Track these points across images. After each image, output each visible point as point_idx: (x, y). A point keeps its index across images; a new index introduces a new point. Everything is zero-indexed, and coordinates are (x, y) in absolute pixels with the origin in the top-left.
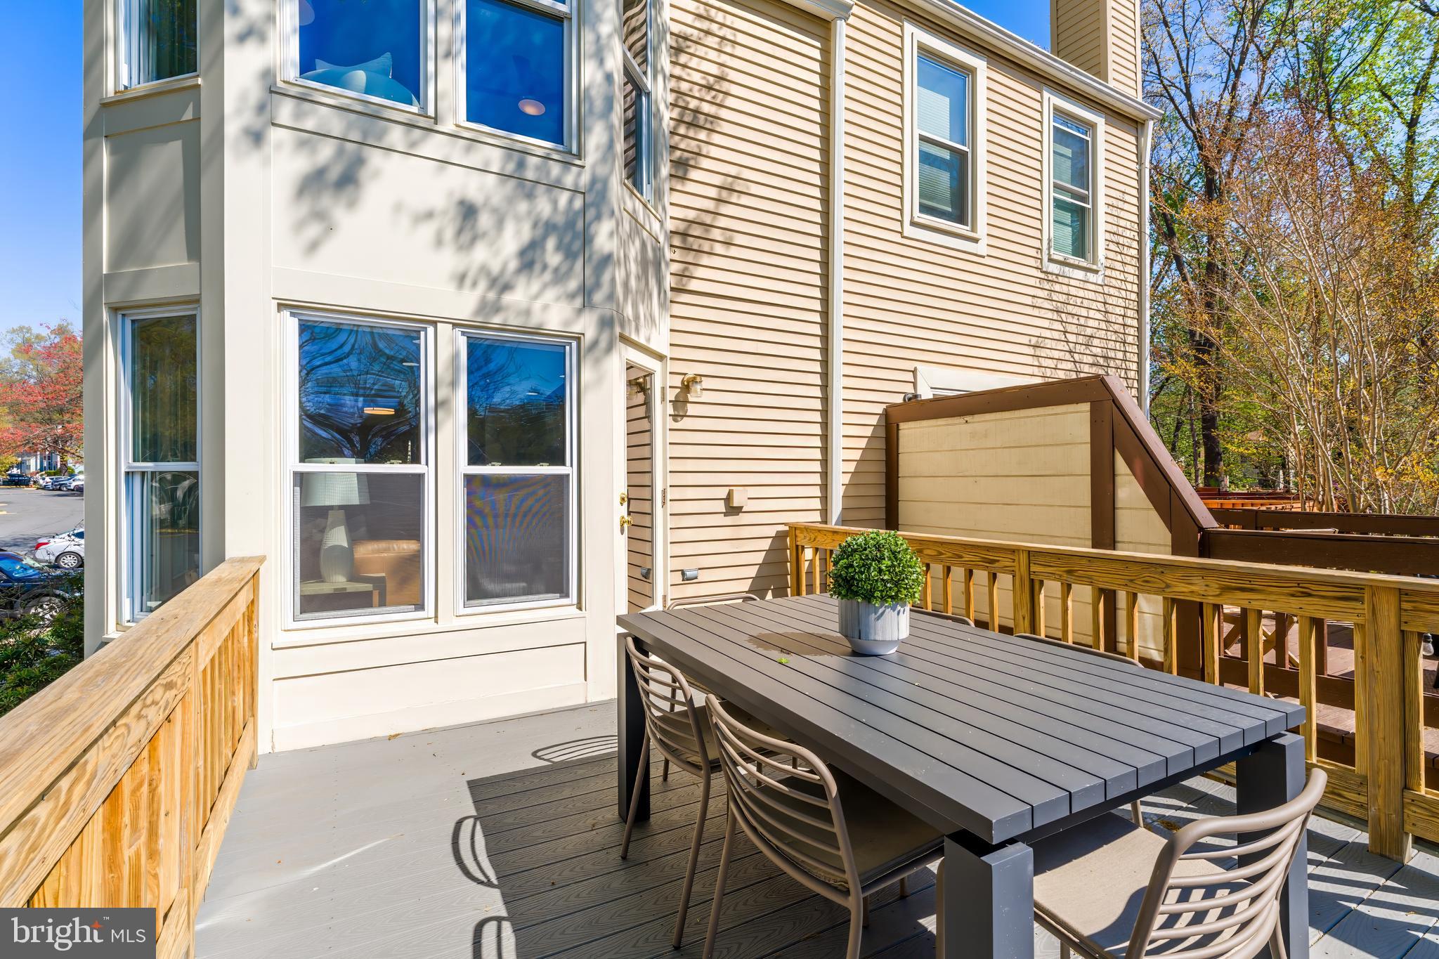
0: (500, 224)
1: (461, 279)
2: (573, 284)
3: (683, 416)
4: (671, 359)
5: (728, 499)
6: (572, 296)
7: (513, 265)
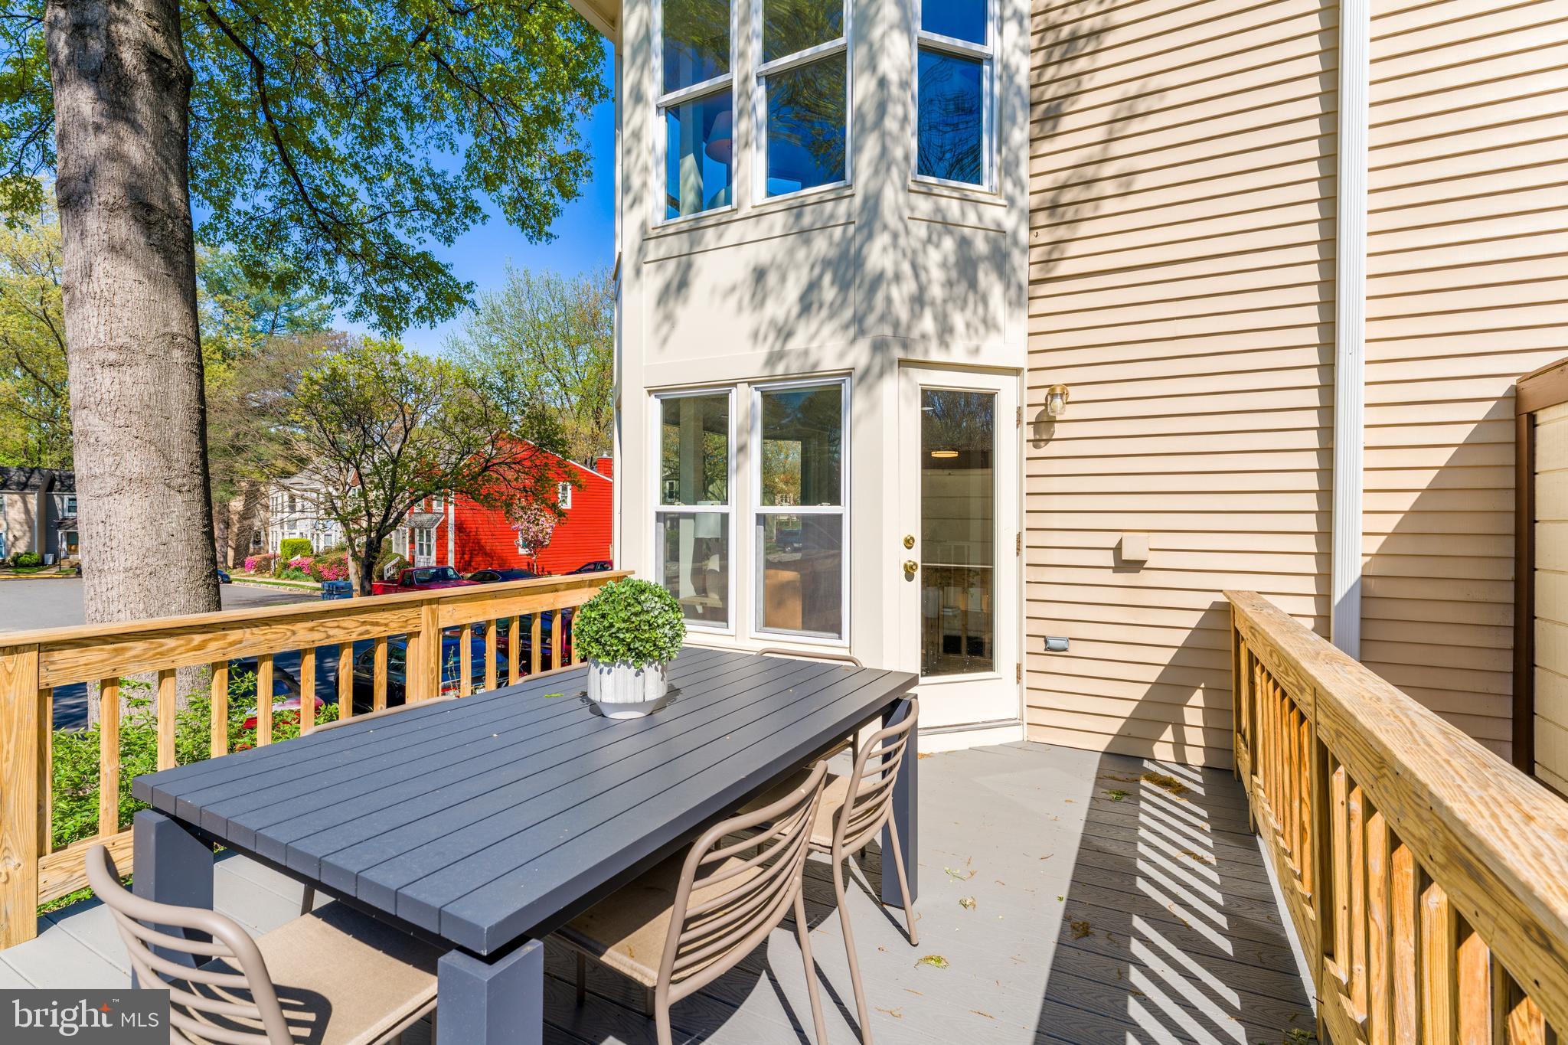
0: (783, 279)
1: (755, 335)
2: (848, 314)
3: (1048, 441)
4: (1030, 370)
5: (1118, 550)
6: (846, 327)
7: (795, 311)
